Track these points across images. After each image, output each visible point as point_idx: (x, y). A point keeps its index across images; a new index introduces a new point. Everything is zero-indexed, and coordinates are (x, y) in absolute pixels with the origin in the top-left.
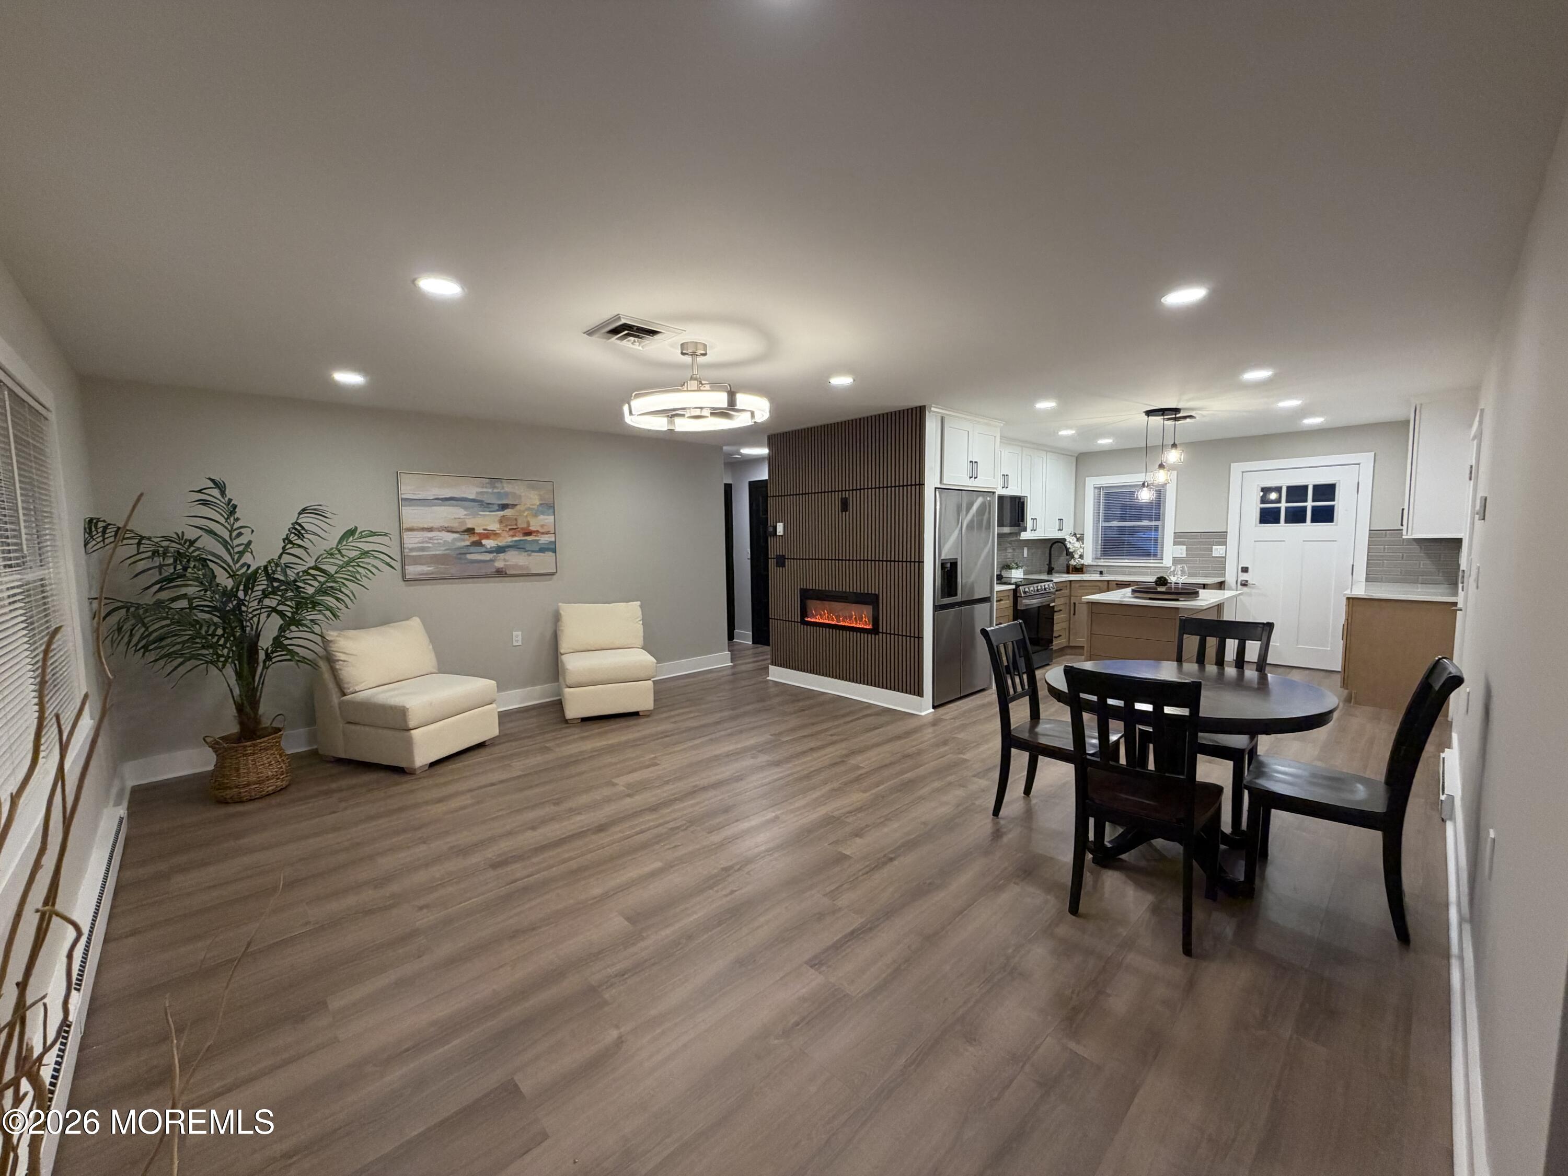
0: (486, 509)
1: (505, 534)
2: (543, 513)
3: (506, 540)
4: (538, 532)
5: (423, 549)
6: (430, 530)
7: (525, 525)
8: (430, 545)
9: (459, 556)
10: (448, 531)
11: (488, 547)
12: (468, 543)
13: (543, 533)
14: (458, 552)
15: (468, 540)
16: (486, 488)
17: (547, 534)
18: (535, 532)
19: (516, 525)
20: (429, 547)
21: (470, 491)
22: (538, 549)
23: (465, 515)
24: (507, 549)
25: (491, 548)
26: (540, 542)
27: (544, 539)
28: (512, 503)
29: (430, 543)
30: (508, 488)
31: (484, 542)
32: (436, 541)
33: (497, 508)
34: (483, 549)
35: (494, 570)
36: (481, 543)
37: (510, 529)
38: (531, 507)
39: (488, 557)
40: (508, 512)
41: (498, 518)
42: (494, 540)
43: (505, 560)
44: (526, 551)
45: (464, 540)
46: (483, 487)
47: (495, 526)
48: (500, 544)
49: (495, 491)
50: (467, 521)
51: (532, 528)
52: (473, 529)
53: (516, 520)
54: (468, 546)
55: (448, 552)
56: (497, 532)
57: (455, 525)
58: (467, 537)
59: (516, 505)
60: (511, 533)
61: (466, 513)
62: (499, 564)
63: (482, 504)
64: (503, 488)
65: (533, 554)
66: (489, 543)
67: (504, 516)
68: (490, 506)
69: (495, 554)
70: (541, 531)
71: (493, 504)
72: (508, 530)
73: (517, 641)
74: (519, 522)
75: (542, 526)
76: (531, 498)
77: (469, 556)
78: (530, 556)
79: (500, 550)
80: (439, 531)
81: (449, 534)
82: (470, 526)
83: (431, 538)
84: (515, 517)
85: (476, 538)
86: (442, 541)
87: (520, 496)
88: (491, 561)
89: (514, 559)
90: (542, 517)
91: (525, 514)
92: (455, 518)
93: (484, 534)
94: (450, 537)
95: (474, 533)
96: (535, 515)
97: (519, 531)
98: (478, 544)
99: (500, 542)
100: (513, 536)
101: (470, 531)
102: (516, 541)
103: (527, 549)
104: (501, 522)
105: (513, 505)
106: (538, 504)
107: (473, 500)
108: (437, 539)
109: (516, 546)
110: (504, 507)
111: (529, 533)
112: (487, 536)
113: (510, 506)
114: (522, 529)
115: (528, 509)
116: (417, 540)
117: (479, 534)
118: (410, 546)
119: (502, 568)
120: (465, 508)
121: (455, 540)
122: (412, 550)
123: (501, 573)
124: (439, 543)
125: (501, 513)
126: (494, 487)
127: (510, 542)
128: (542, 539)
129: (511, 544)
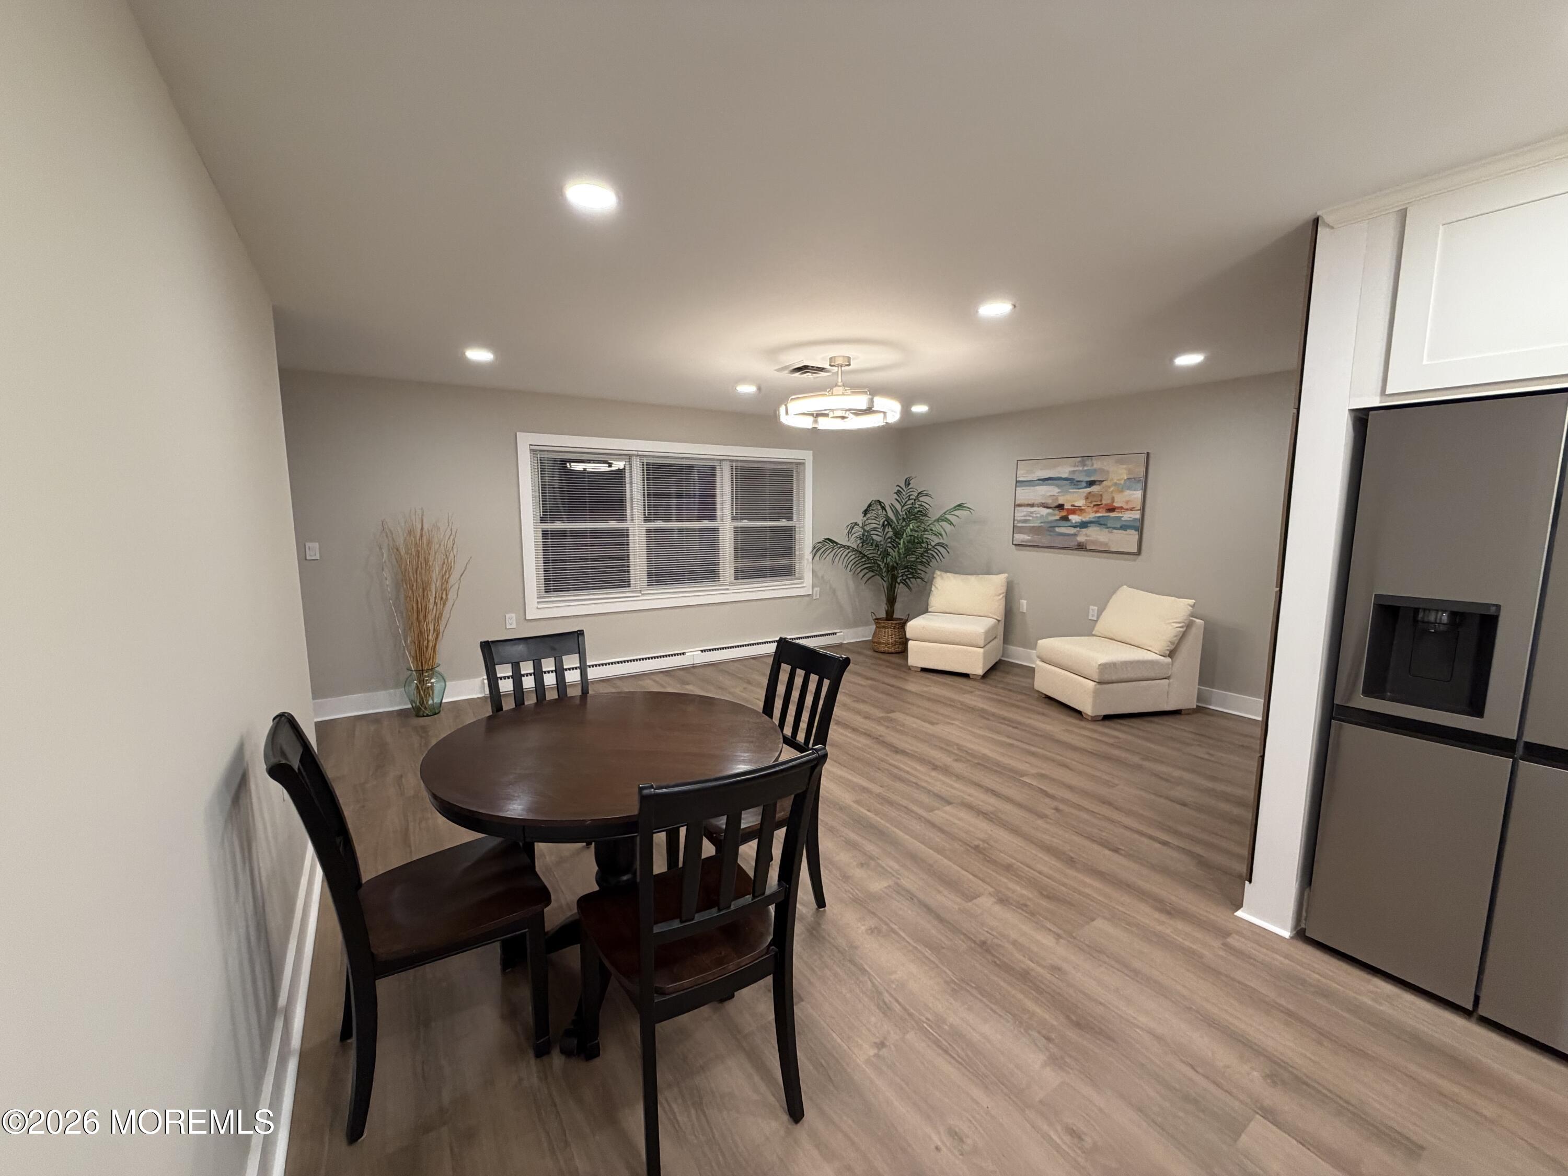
0: (1077, 487)
1: (1089, 510)
2: (1129, 488)
3: (1090, 515)
4: (1121, 508)
5: (1025, 521)
6: (1032, 505)
7: (1109, 502)
8: (1031, 518)
9: (1050, 529)
10: (1045, 507)
11: (1074, 521)
12: (1057, 517)
13: (1127, 510)
14: (1049, 525)
15: (1057, 515)
16: (1078, 466)
17: (1131, 510)
18: (1118, 508)
19: (1101, 501)
20: (1029, 520)
21: (1064, 471)
22: (1119, 526)
23: (1059, 492)
24: (1089, 525)
25: (1076, 523)
26: (1123, 519)
27: (1127, 516)
28: (1099, 479)
29: (1031, 516)
30: (1097, 464)
31: (1071, 517)
32: (1034, 515)
33: (1085, 485)
34: (1069, 524)
35: (1076, 544)
36: (1068, 518)
37: (1095, 505)
38: (1118, 482)
39: (1072, 531)
40: (1095, 489)
41: (1085, 495)
42: (1079, 515)
43: (1087, 535)
44: (1108, 528)
45: (1055, 515)
46: (1075, 466)
47: (1081, 503)
48: (1084, 520)
49: (1086, 468)
50: (1060, 498)
51: (1116, 505)
52: (1063, 505)
53: (1101, 495)
54: (1057, 520)
55: (1042, 524)
56: (1083, 508)
57: (1049, 501)
58: (1057, 512)
59: (1103, 481)
60: (1095, 509)
61: (1059, 490)
62: (1081, 539)
63: (1072, 482)
64: (1092, 465)
65: (1115, 531)
66: (1074, 518)
67: (1090, 493)
68: (1079, 483)
69: (1078, 529)
70: (1124, 507)
71: (1082, 481)
72: (1092, 505)
73: (1093, 616)
74: (1104, 497)
75: (1127, 502)
76: (1118, 473)
77: (1057, 529)
78: (1111, 532)
79: (1084, 525)
80: (1038, 507)
81: (1044, 509)
82: (1061, 502)
83: (1032, 513)
84: (1101, 493)
85: (1064, 513)
86: (1038, 515)
87: (1108, 472)
88: (1075, 535)
89: (1094, 535)
90: (1127, 492)
91: (1112, 489)
92: (1051, 496)
93: (1071, 510)
94: (1045, 511)
95: (1063, 509)
96: (1122, 491)
97: (1103, 508)
98: (1065, 518)
99: (1085, 517)
100: (1096, 512)
101: (1060, 507)
102: (1099, 517)
103: (1109, 525)
104: (1087, 498)
105: (1100, 481)
106: (1125, 478)
107: (1066, 479)
108: (1036, 514)
109: (1099, 522)
110: (1091, 483)
111: (1112, 509)
112: (1073, 511)
113: (1097, 483)
114: (1106, 505)
115: (1116, 484)
116: (1023, 514)
117: (1068, 510)
118: (1019, 519)
119: (1083, 543)
120: (1058, 486)
121: (1048, 514)
122: (1019, 521)
123: (1081, 547)
124: (1037, 517)
125: (1088, 490)
126: (1084, 465)
127: (1093, 518)
128: (1125, 516)
129: (1093, 520)
